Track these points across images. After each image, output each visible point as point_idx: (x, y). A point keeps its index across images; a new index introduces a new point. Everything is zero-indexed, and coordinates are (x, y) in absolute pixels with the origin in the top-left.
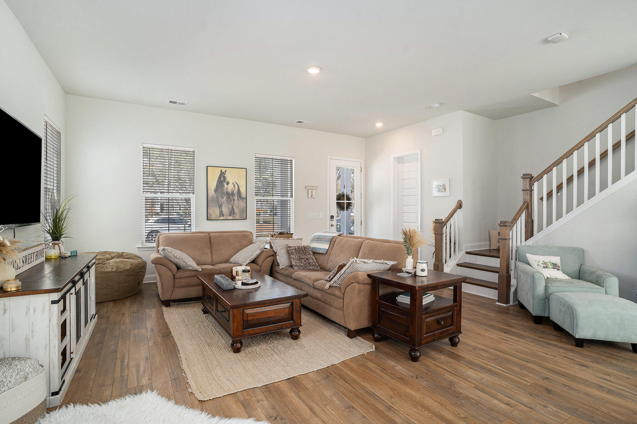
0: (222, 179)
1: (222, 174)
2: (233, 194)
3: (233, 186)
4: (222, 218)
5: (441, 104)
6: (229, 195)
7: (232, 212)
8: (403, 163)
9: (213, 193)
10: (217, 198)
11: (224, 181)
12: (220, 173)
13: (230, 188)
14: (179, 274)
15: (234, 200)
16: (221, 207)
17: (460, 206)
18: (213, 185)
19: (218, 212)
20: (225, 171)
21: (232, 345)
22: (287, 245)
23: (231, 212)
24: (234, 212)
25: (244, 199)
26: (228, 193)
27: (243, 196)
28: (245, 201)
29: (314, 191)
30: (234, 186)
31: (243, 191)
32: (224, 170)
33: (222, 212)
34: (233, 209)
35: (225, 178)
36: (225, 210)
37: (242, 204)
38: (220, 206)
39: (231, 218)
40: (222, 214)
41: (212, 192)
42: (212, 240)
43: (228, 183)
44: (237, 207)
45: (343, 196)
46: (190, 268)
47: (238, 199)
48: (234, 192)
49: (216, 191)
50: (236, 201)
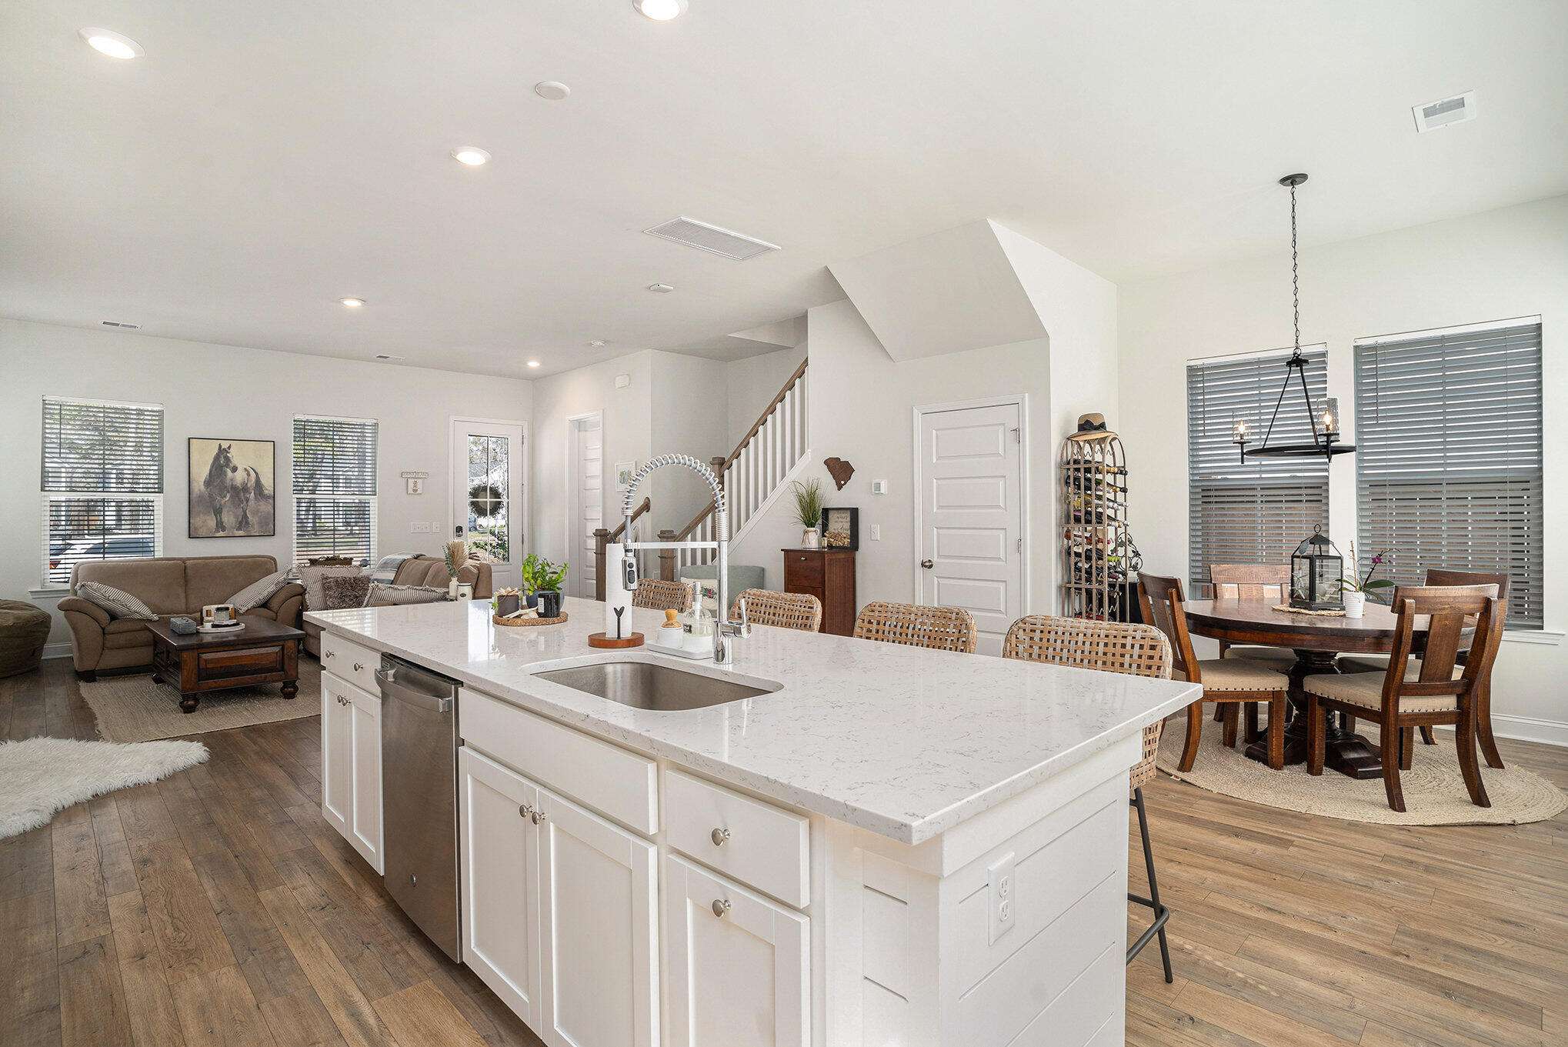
0: (222, 462)
1: (222, 453)
2: (245, 489)
3: (245, 474)
4: (221, 534)
5: (605, 342)
6: (239, 493)
7: (243, 523)
8: (586, 431)
9: (202, 488)
10: (210, 496)
11: (227, 465)
12: (216, 451)
13: (239, 477)
14: (114, 626)
15: (247, 500)
16: (220, 513)
17: (646, 507)
18: (202, 472)
19: (212, 522)
20: (229, 447)
21: (181, 703)
22: (323, 574)
23: (240, 523)
24: (247, 523)
25: (269, 497)
26: (234, 488)
27: (266, 492)
28: (271, 501)
29: (419, 481)
30: (249, 475)
31: (267, 482)
32: (225, 445)
33: (222, 523)
34: (245, 516)
35: (227, 459)
36: (228, 518)
37: (265, 507)
38: (218, 512)
39: (241, 533)
40: (220, 526)
41: (199, 486)
42: (189, 571)
43: (235, 469)
44: (256, 513)
45: (484, 489)
46: (138, 617)
47: (256, 498)
48: (249, 485)
49: (208, 483)
50: (252, 502)
